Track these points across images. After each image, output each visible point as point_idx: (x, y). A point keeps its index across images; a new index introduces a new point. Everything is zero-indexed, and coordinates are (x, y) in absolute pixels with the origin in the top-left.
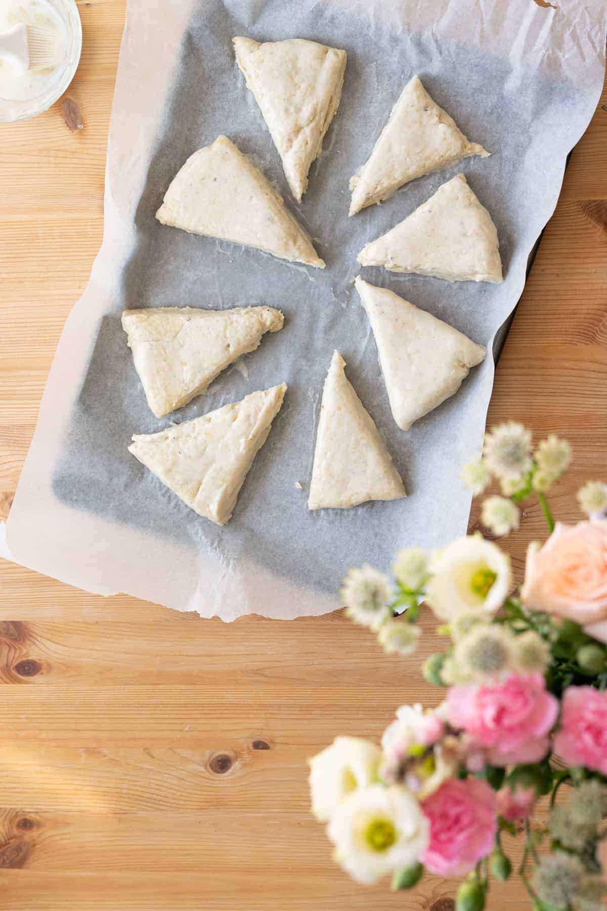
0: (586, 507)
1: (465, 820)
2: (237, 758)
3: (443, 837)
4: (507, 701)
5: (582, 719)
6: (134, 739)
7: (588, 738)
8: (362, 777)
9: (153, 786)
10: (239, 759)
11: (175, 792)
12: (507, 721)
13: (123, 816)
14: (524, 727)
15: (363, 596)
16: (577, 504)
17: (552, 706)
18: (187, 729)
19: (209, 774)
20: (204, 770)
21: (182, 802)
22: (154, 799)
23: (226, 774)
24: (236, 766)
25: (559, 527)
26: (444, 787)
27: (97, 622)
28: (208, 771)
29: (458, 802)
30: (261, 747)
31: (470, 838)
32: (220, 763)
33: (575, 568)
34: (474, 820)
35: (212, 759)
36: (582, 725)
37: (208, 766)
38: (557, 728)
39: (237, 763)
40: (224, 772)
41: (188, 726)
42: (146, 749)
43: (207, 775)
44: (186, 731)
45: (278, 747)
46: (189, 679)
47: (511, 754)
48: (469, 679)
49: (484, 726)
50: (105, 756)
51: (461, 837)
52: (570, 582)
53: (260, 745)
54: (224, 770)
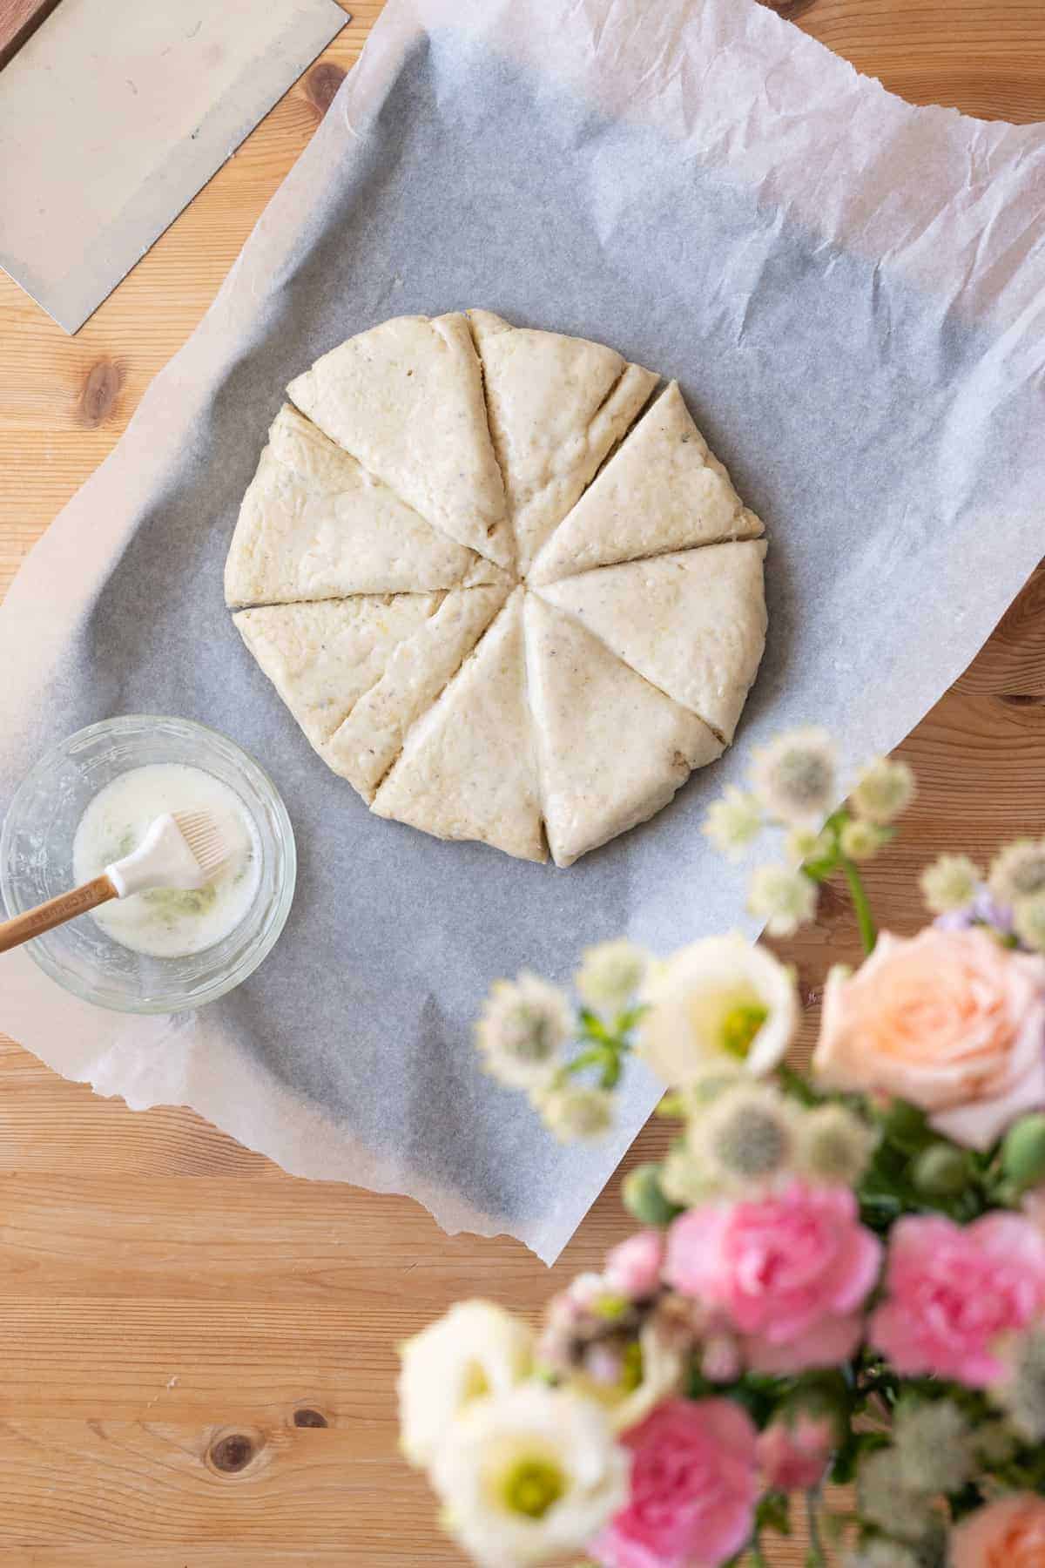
0: (934, 902)
1: (697, 1479)
2: (261, 1444)
3: (654, 1512)
4: (784, 1240)
5: (924, 1278)
6: (71, 1401)
7: (936, 1316)
8: (500, 1373)
9: (101, 1493)
10: (267, 1445)
11: (142, 1506)
12: (785, 1280)
13: (42, 1551)
14: (813, 1293)
15: (517, 1031)
16: (920, 896)
17: (869, 1253)
18: (172, 1384)
19: (208, 1472)
20: (202, 1466)
21: (153, 1527)
22: (104, 1520)
23: (244, 1472)
24: (261, 1457)
25: (886, 942)
26: (658, 1413)
27: (15, 1174)
28: (208, 1468)
29: (683, 1445)
30: (309, 1422)
31: (705, 1515)
32: (231, 1452)
33: (913, 1008)
34: (714, 1480)
35: (217, 1442)
36: (926, 1291)
37: (208, 1458)
38: (876, 1299)
39: (262, 1453)
40: (239, 1469)
41: (175, 1378)
42: (91, 1421)
43: (206, 1474)
44: (171, 1388)
45: (341, 1424)
46: (183, 1288)
47: (789, 1345)
48: (714, 1188)
49: (738, 1292)
50: (14, 1432)
51: (687, 1513)
52: (904, 1030)
53: (308, 1419)
54: (238, 1465)
